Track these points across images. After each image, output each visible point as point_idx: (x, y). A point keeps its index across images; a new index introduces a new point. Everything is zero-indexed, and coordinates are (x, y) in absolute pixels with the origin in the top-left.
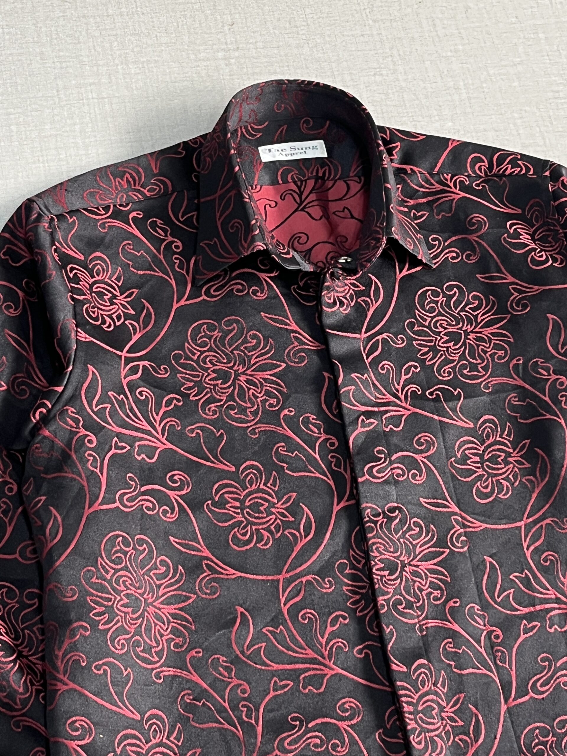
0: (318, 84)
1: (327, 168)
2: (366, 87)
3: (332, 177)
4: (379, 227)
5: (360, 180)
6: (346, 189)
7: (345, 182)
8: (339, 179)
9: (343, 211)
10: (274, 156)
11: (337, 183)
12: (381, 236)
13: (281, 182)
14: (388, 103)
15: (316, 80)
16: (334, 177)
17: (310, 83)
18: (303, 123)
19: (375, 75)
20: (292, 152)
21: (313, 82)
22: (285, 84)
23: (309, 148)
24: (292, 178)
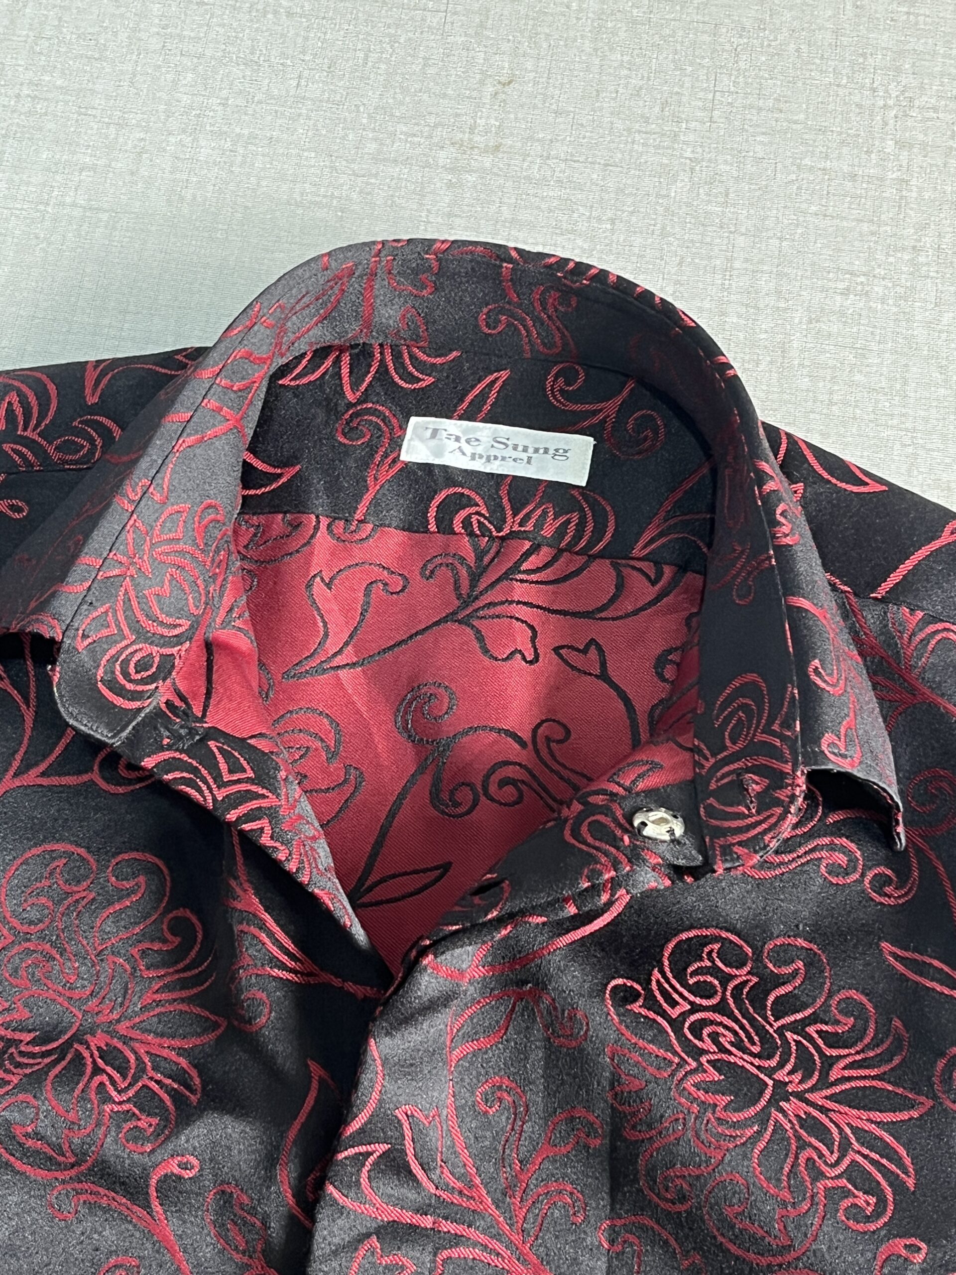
0: (604, 273)
1: (575, 517)
2: (810, 321)
3: (583, 543)
4: (783, 738)
5: (660, 574)
6: (612, 590)
7: (615, 566)
8: (601, 555)
9: (585, 651)
10: (438, 453)
11: (595, 566)
12: (788, 768)
13: (433, 527)
14: (858, 377)
15: (598, 261)
16: (591, 544)
17: (581, 269)
18: (556, 377)
19: (846, 293)
20: (493, 452)
21: (590, 267)
22: (510, 260)
23: (546, 451)
24: (467, 523)
